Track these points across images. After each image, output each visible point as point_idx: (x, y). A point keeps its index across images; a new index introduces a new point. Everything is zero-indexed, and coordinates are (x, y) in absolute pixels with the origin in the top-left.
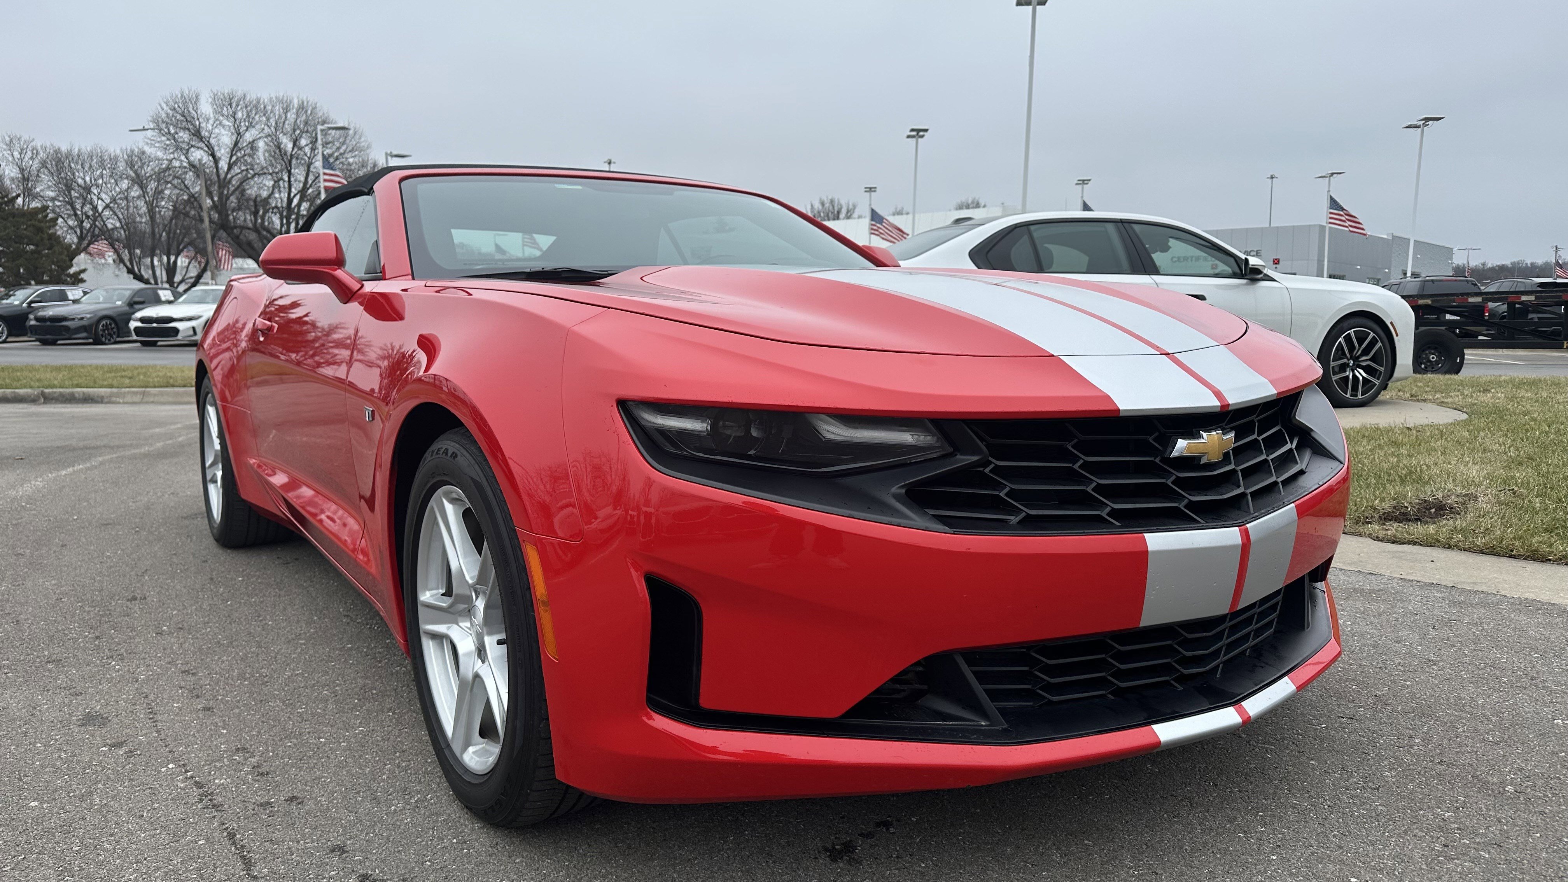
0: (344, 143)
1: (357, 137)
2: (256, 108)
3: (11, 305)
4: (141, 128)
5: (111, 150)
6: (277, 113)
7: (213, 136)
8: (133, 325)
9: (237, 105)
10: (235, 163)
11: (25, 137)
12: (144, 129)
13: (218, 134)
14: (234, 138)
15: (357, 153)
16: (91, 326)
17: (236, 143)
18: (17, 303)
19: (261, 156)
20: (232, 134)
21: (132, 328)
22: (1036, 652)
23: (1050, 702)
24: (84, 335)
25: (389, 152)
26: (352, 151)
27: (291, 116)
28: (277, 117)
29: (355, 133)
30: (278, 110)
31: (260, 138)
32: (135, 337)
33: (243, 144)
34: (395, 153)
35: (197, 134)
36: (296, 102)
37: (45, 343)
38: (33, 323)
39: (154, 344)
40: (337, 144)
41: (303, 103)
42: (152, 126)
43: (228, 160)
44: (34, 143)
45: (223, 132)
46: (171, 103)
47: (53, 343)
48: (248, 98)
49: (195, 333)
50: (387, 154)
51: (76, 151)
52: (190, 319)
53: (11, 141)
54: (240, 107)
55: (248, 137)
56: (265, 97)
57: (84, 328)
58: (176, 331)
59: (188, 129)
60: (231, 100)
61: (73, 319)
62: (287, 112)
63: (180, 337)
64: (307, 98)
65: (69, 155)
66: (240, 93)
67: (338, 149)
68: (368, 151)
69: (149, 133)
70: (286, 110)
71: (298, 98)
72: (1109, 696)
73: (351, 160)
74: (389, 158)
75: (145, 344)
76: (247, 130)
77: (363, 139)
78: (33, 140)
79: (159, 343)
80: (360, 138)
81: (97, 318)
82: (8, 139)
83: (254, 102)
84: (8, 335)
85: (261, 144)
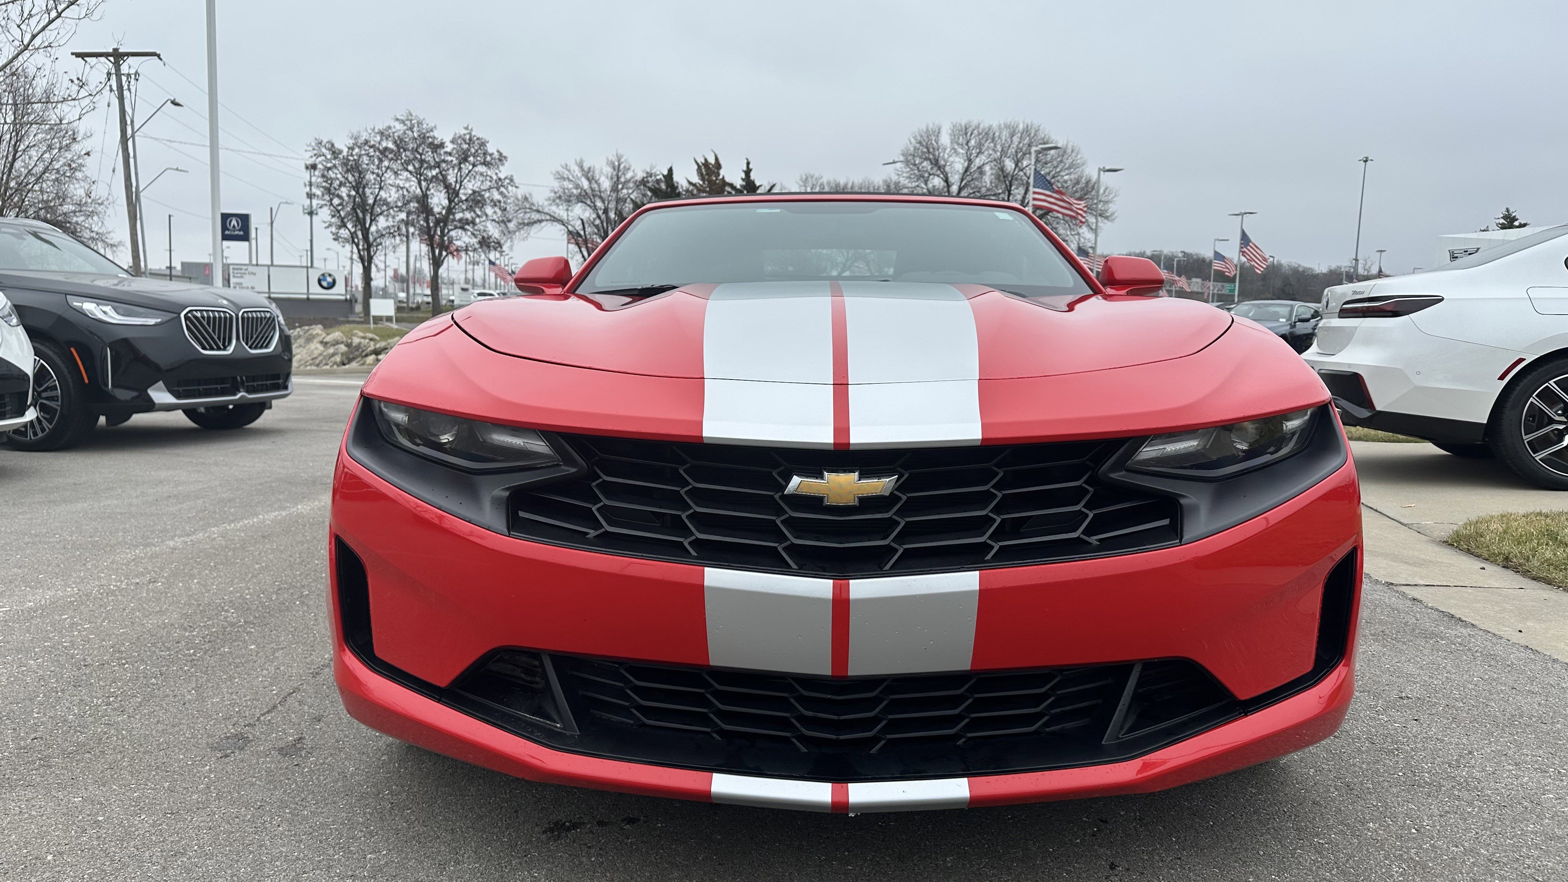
0: (1061, 161)
1: (1074, 154)
2: (988, 135)
4: (892, 161)
5: (876, 183)
6: (1004, 138)
7: (948, 164)
9: (971, 134)
10: (964, 187)
11: (816, 175)
12: (894, 162)
13: (952, 162)
14: (966, 164)
15: (1072, 170)
17: (967, 170)
19: (988, 178)
20: (965, 161)
22: (627, 670)
23: (644, 725)
25: (1102, 167)
26: (1069, 168)
27: (1016, 139)
28: (1003, 141)
29: (1072, 151)
30: (1005, 134)
31: (987, 163)
33: (973, 168)
34: (1107, 168)
35: (936, 163)
36: (1021, 127)
40: (1055, 163)
41: (1027, 126)
42: (902, 158)
43: (959, 184)
44: (821, 180)
45: (957, 159)
46: (919, 138)
48: (981, 127)
50: (1100, 170)
53: (807, 179)
54: (973, 136)
55: (978, 162)
56: (995, 125)
59: (930, 160)
60: (966, 129)
62: (1013, 136)
64: (1032, 122)
66: (975, 123)
67: (1056, 167)
68: (1084, 167)
69: (899, 165)
70: (1012, 136)
71: (1024, 122)
72: (715, 735)
73: (1066, 178)
74: (1102, 173)
76: (977, 156)
77: (1079, 157)
78: (822, 177)
80: (1076, 157)
82: (804, 177)
83: (987, 130)
85: (987, 168)
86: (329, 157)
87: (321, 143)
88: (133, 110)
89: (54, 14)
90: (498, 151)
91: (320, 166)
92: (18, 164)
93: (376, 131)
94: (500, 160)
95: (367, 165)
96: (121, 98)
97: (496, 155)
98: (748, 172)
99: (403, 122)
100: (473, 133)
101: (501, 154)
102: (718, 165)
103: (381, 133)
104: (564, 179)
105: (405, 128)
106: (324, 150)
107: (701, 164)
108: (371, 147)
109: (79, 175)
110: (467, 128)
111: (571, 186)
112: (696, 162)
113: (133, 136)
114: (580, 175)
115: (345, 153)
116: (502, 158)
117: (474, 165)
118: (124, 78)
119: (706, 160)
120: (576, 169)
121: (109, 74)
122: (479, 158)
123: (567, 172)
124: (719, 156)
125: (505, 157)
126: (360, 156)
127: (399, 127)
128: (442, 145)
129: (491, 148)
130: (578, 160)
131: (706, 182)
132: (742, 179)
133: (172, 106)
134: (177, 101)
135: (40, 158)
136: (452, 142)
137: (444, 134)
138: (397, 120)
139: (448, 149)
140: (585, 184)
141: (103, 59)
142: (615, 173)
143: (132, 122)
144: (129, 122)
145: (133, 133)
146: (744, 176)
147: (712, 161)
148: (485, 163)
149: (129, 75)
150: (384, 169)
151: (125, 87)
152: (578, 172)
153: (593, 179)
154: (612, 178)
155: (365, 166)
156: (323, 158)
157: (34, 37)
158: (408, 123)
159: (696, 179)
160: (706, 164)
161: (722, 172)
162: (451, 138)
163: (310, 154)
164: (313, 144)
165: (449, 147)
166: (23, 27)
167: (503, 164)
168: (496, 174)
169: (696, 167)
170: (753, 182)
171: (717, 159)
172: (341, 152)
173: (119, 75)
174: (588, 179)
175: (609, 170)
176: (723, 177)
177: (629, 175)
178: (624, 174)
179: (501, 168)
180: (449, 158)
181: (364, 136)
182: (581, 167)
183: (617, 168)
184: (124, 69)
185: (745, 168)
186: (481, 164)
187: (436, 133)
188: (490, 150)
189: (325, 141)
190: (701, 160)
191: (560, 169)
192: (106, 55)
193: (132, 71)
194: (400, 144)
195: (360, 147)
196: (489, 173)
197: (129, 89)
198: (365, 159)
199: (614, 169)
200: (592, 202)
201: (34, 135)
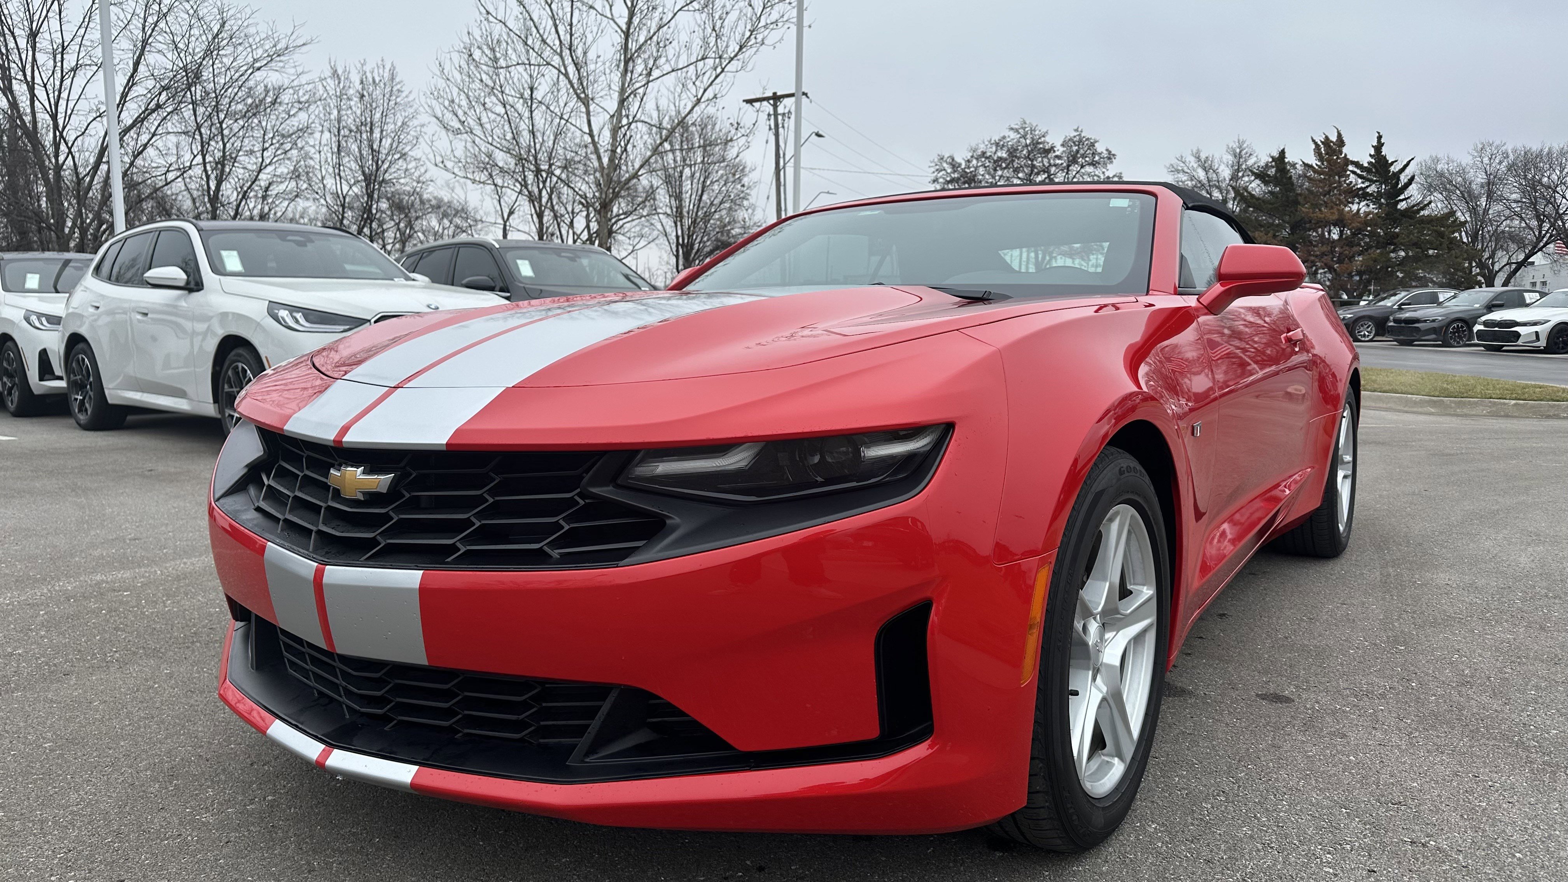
3: (1386, 307)
8: (1477, 327)
16: (1441, 328)
18: (1389, 304)
21: (1475, 331)
24: (1433, 336)
32: (1476, 341)
37: (1402, 343)
38: (1391, 324)
39: (1499, 349)
47: (1410, 343)
49: (1538, 339)
51: (1546, 150)
52: (1535, 324)
53: (1483, 147)
57: (1434, 330)
58: (1517, 335)
61: (1425, 321)
63: (1520, 342)
65: (1540, 155)
75: (1489, 348)
79: (1505, 348)
81: (1448, 320)
84: (1376, 335)
86: (949, 171)
87: (942, 159)
88: (785, 144)
89: (719, 70)
90: (1107, 150)
91: (941, 180)
92: (705, 197)
93: (993, 142)
94: (1109, 158)
95: (983, 175)
96: (777, 135)
97: (1105, 154)
98: (1378, 148)
99: (1017, 131)
100: (1083, 135)
101: (1109, 152)
102: (1341, 142)
103: (997, 144)
104: (1178, 171)
105: (1019, 136)
106: (945, 165)
107: (1319, 143)
108: (987, 158)
109: (745, 203)
110: (1076, 130)
111: (1185, 178)
112: (1313, 141)
113: (784, 167)
114: (1195, 165)
115: (963, 166)
116: (1111, 157)
117: (1082, 167)
118: (780, 118)
119: (1327, 138)
120: (1192, 159)
121: (769, 115)
122: (1087, 159)
123: (1182, 165)
124: (1342, 132)
125: (1114, 155)
126: (976, 168)
127: (1013, 135)
128: (1052, 149)
129: (1100, 148)
130: (1195, 151)
131: (1325, 163)
132: (1370, 155)
133: (816, 138)
134: (821, 133)
135: (720, 192)
136: (1063, 145)
137: (1055, 139)
138: (1012, 129)
139: (1058, 153)
140: (1201, 174)
141: (765, 103)
142: (1235, 161)
143: (784, 154)
144: (782, 155)
145: (785, 164)
146: (1373, 153)
147: (1334, 138)
148: (1093, 164)
149: (784, 114)
150: (997, 178)
151: (780, 126)
152: (1192, 162)
153: (1211, 167)
154: (1232, 166)
155: (980, 177)
156: (943, 172)
157: (705, 91)
158: (1021, 131)
159: (1313, 161)
160: (1327, 141)
161: (1345, 150)
162: (1061, 142)
163: (933, 169)
164: (936, 160)
165: (1059, 150)
166: (697, 83)
167: (1112, 162)
168: (1103, 173)
169: (1313, 146)
170: (1385, 157)
171: (1339, 135)
172: (960, 165)
173: (776, 115)
174: (1205, 169)
175: (1230, 158)
176: (1346, 155)
177: (1250, 162)
178: (1246, 161)
179: (1109, 166)
180: (1058, 162)
181: (982, 148)
182: (1198, 158)
183: (1238, 156)
184: (780, 110)
185: (1375, 144)
186: (1089, 164)
187: (1048, 139)
188: (1099, 150)
189: (946, 157)
190: (1319, 139)
191: (1174, 162)
192: (767, 99)
193: (786, 111)
194: (1013, 153)
195: (977, 159)
196: (1097, 173)
197: (783, 127)
198: (981, 170)
199: (1235, 156)
200: (1208, 193)
201: (718, 172)
